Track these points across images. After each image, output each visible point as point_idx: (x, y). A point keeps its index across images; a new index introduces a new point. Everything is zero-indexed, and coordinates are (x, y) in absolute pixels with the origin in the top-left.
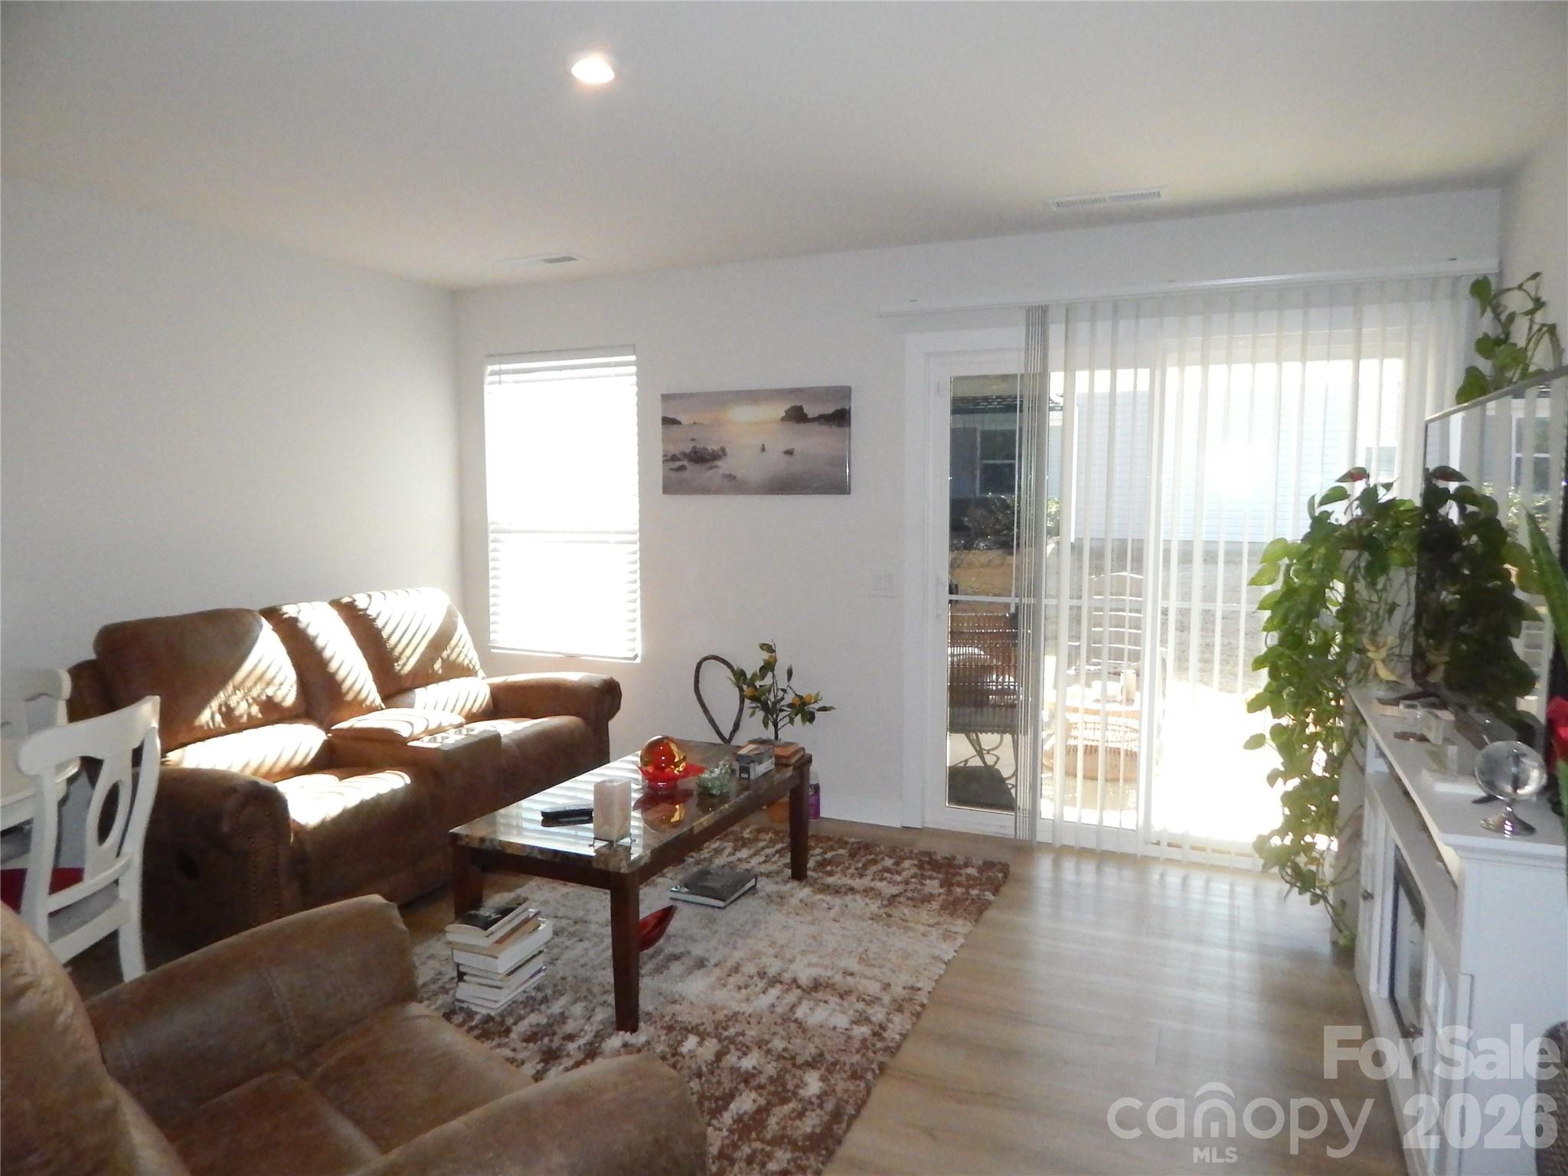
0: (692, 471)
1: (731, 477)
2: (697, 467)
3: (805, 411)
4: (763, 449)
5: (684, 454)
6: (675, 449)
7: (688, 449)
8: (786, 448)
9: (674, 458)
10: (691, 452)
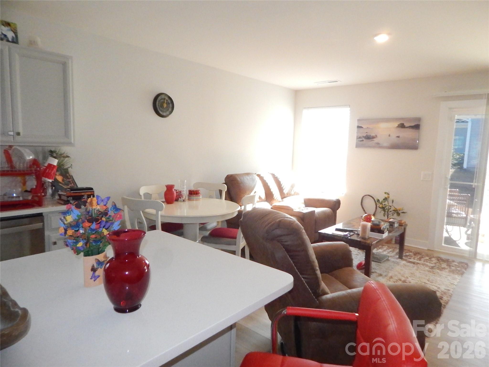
0: (366, 141)
3: (405, 125)
4: (389, 136)
5: (363, 137)
7: (365, 135)
8: (397, 136)
9: (360, 138)
10: (366, 136)
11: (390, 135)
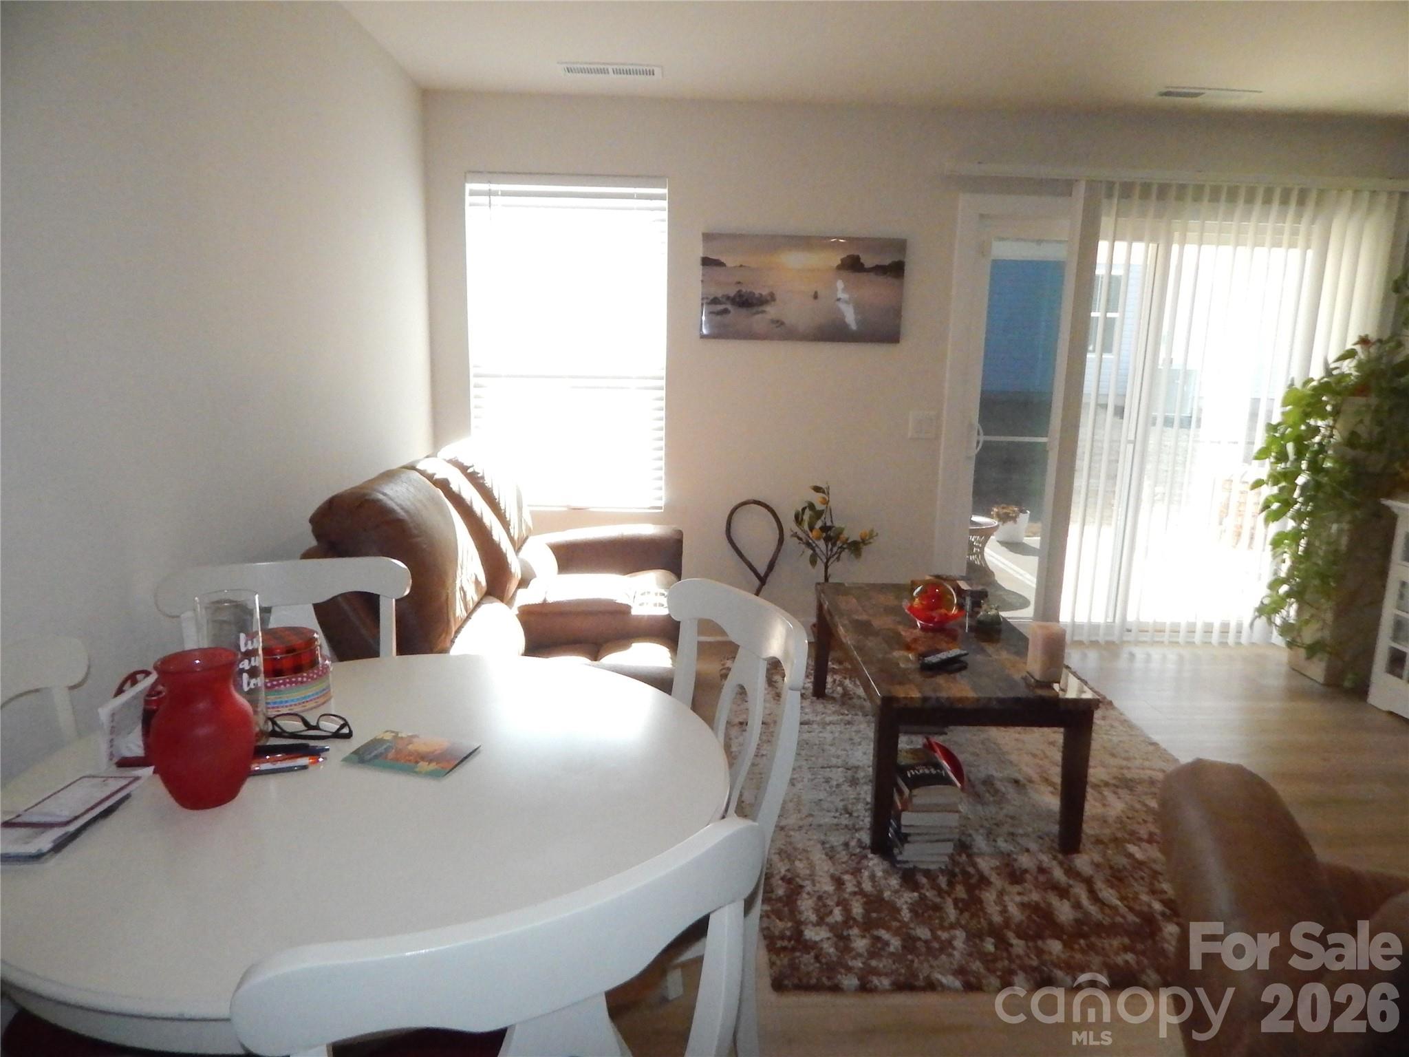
0: (737, 316)
1: (779, 323)
2: (744, 311)
3: (862, 261)
4: (816, 296)
5: (728, 298)
6: (720, 292)
7: (732, 292)
9: (715, 301)
10: (735, 296)
11: (816, 293)
